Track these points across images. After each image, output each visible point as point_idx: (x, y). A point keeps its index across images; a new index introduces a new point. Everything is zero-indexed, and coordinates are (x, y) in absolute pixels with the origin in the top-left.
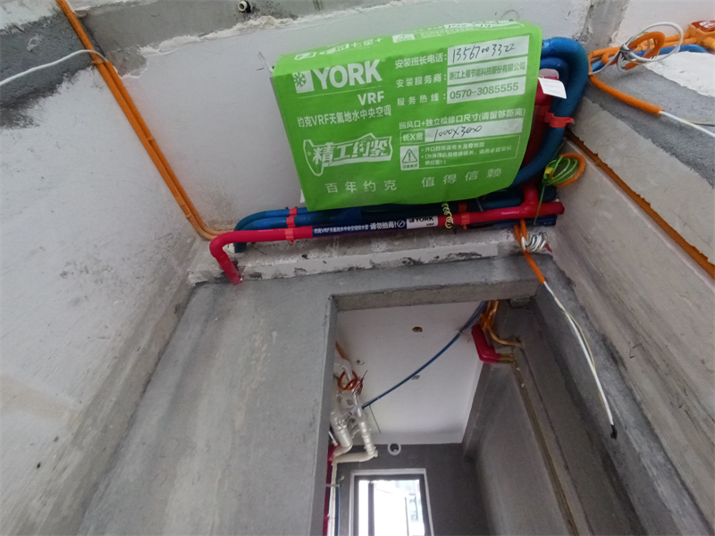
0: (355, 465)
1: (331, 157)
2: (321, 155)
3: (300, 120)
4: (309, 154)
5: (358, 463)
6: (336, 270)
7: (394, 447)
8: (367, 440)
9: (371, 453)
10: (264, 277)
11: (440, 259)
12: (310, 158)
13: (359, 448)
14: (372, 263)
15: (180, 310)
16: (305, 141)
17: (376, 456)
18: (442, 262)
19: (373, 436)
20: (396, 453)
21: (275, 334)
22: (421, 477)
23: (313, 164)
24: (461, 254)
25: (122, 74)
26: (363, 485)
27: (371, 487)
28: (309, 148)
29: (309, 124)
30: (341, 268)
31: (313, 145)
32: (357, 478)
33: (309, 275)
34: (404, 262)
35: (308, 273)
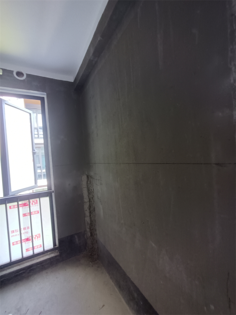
7: (19, 74)
20: (21, 78)
22: (41, 99)
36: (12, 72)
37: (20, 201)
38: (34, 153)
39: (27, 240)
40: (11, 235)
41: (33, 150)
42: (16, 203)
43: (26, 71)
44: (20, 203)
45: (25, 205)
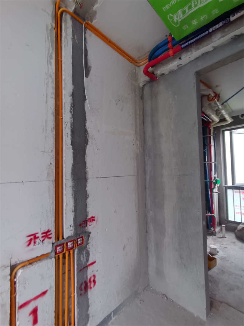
0: (223, 126)
1: (182, 15)
2: (177, 17)
3: (164, 8)
4: (172, 20)
6: (195, 58)
7: (243, 115)
8: (226, 116)
9: (230, 120)
10: (165, 74)
12: (172, 21)
13: (223, 120)
14: (213, 47)
15: (142, 98)
16: (168, 16)
17: (233, 121)
19: (229, 114)
21: (176, 97)
23: (174, 23)
25: (92, 22)
26: (227, 133)
27: (231, 133)
28: (171, 17)
29: (168, 8)
30: (198, 56)
31: (172, 16)
32: (223, 131)
33: (184, 65)
34: (232, 39)
35: (183, 65)
36: (238, 116)
40: (235, 207)
42: (238, 191)
44: (241, 191)
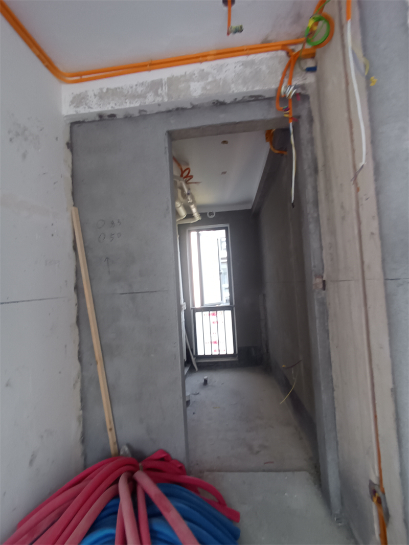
0: (188, 225)
5: (189, 224)
6: (167, 110)
7: (211, 214)
8: (194, 210)
9: (197, 218)
10: (118, 117)
11: (238, 100)
13: (190, 216)
14: (191, 104)
17: (200, 219)
18: (239, 102)
19: (198, 207)
20: (212, 217)
22: (226, 228)
24: (251, 97)
26: (193, 235)
27: (198, 235)
30: (171, 109)
32: (190, 231)
33: (149, 115)
34: (214, 103)
35: (148, 113)
36: (206, 213)
37: (211, 311)
38: (220, 274)
39: (215, 342)
41: (220, 270)
42: (208, 312)
43: (215, 211)
44: (211, 312)
45: (213, 314)
